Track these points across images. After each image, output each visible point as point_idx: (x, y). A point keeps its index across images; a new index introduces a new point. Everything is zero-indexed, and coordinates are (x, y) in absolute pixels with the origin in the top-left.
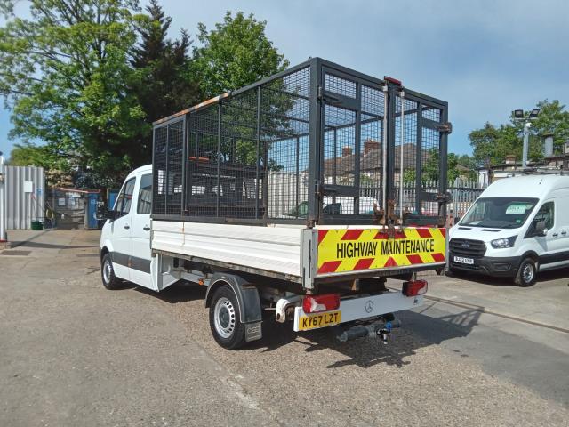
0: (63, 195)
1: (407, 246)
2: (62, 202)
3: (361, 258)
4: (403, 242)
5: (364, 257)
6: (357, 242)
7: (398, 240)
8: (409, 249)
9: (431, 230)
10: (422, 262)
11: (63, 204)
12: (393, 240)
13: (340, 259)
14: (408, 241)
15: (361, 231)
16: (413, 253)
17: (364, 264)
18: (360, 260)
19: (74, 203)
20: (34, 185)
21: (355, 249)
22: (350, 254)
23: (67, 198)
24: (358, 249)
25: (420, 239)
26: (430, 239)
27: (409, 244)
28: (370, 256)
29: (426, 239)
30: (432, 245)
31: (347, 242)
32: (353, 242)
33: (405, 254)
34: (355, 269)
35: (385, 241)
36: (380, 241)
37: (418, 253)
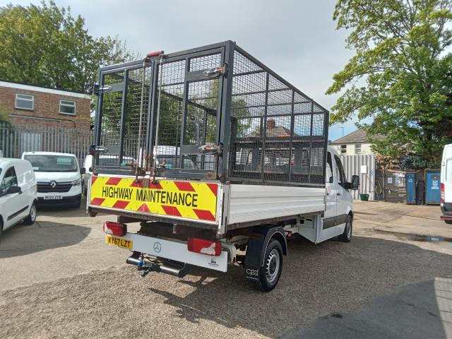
0: (391, 175)
1: (163, 197)
2: (390, 180)
3: (119, 199)
4: (158, 192)
5: (121, 199)
6: (116, 187)
7: (153, 190)
8: (164, 200)
9: (194, 184)
10: (179, 215)
11: (391, 182)
12: (147, 189)
13: (104, 197)
14: (165, 192)
15: (119, 180)
16: (169, 204)
17: (121, 204)
18: (118, 201)
19: (399, 182)
20: (367, 168)
21: (115, 192)
22: (111, 195)
23: (394, 177)
24: (117, 193)
25: (178, 192)
26: (192, 193)
27: (165, 195)
28: (126, 200)
29: (186, 193)
30: (194, 200)
31: (109, 186)
32: (113, 186)
33: (160, 203)
34: (114, 206)
35: (140, 189)
36: (135, 189)
37: (175, 205)
